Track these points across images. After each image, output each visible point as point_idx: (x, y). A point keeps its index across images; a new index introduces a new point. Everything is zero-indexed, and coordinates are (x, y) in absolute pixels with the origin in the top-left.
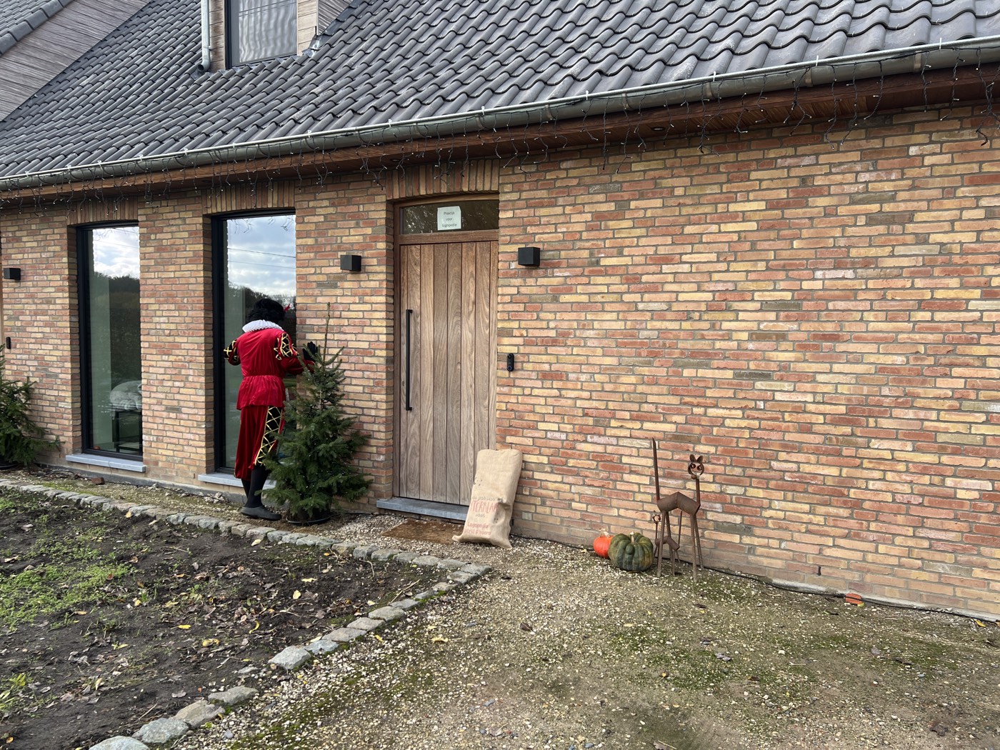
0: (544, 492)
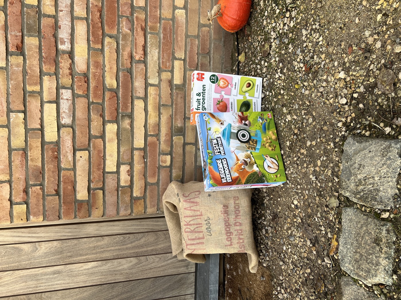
0: (164, 130)
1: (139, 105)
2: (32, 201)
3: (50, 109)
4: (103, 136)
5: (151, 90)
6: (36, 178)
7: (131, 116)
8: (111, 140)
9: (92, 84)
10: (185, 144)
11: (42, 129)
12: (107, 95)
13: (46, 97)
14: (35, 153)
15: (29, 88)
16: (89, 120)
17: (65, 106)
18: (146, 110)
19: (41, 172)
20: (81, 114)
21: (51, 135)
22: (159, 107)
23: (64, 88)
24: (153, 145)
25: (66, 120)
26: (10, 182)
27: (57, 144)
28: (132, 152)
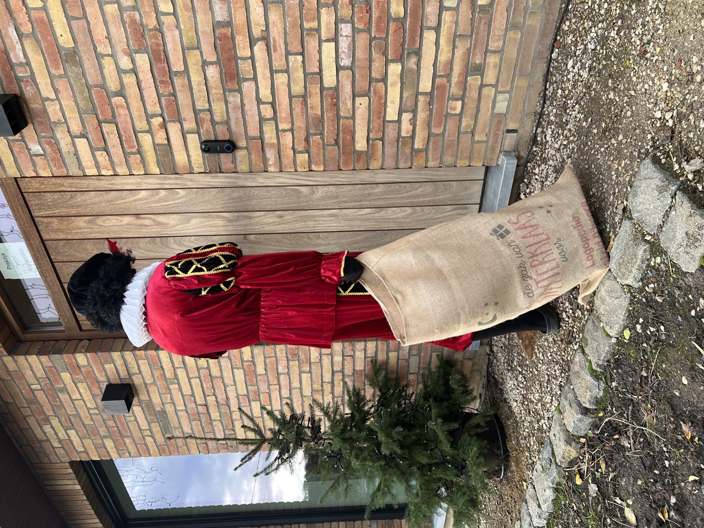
0: (457, 69)
1: (429, 37)
2: (313, 150)
3: (328, 49)
4: (384, 79)
5: (447, 16)
6: (316, 126)
7: (418, 53)
8: (393, 84)
9: (375, 14)
10: (482, 86)
11: (320, 73)
12: (392, 26)
13: (324, 35)
14: (314, 101)
15: (307, 25)
16: (370, 60)
17: (344, 43)
18: (437, 44)
19: (321, 120)
20: (361, 54)
21: (329, 79)
22: (455, 38)
23: (344, 21)
24: (442, 88)
25: (345, 62)
26: (292, 130)
27: (336, 89)
28: (417, 98)
